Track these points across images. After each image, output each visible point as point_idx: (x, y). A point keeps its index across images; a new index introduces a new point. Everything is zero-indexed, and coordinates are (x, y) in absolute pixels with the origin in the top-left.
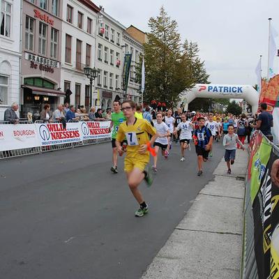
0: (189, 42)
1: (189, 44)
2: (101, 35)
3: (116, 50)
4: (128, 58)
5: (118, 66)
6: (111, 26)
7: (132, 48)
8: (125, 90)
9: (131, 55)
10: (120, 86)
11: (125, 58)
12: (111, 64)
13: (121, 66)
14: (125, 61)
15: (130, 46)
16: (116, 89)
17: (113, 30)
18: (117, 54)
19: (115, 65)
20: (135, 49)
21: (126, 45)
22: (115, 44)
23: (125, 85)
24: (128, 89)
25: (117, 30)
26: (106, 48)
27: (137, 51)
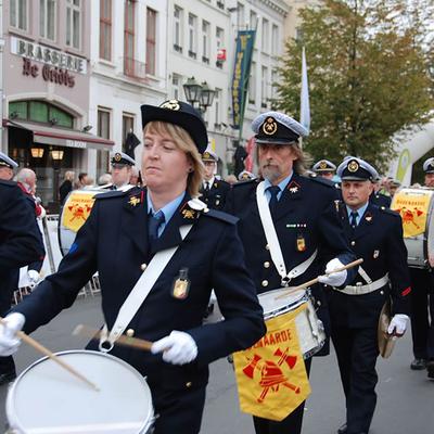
3: (216, 19)
4: (246, 42)
5: (219, 64)
7: (253, 13)
8: (236, 127)
9: (253, 33)
10: (225, 118)
11: (238, 40)
12: (205, 59)
13: (228, 64)
14: (239, 50)
15: (248, 7)
16: (216, 125)
18: (219, 30)
19: (213, 60)
20: (260, 15)
21: (240, 5)
23: (237, 114)
24: (245, 125)
27: (265, 20)
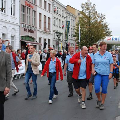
0: (100, 14)
1: (100, 15)
2: (55, 12)
3: (62, 19)
4: (68, 24)
5: (63, 28)
6: (59, 7)
7: (69, 18)
8: (66, 40)
9: (69, 22)
10: (64, 38)
11: (66, 23)
12: (60, 27)
13: (64, 28)
14: (67, 25)
15: (68, 17)
16: (62, 40)
17: (60, 9)
18: (63, 21)
19: (62, 27)
20: (71, 18)
21: (67, 16)
22: (61, 16)
23: (66, 38)
24: (68, 40)
25: (62, 9)
26: (57, 19)
27: (72, 19)
